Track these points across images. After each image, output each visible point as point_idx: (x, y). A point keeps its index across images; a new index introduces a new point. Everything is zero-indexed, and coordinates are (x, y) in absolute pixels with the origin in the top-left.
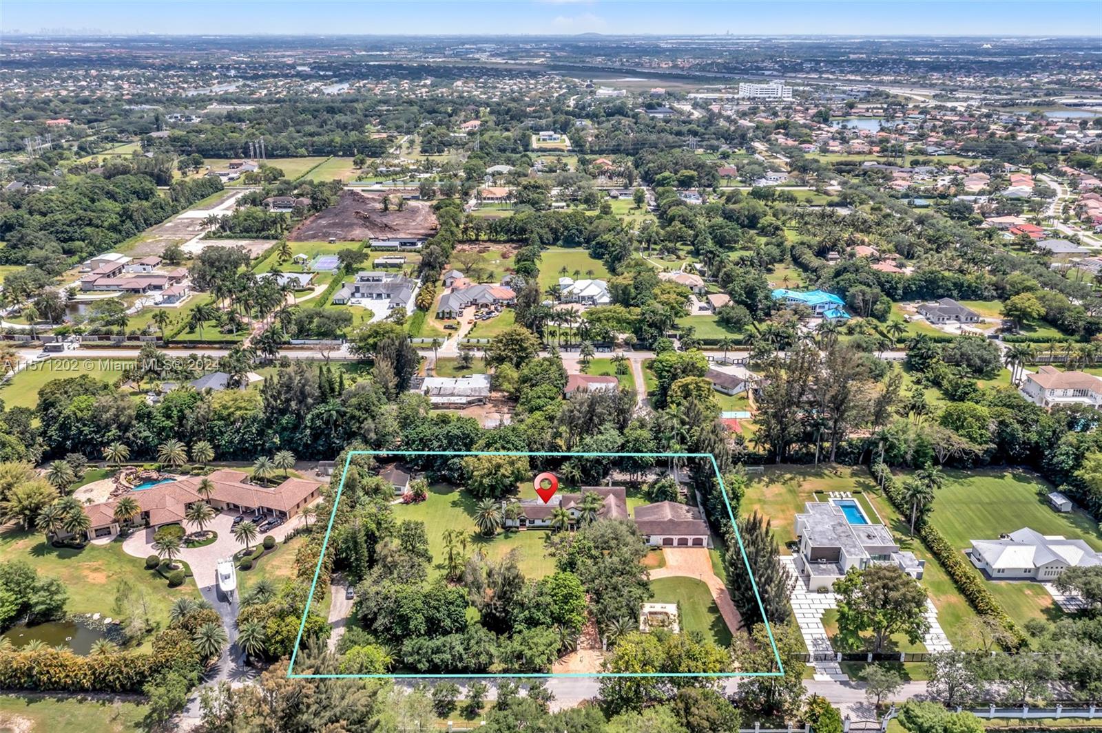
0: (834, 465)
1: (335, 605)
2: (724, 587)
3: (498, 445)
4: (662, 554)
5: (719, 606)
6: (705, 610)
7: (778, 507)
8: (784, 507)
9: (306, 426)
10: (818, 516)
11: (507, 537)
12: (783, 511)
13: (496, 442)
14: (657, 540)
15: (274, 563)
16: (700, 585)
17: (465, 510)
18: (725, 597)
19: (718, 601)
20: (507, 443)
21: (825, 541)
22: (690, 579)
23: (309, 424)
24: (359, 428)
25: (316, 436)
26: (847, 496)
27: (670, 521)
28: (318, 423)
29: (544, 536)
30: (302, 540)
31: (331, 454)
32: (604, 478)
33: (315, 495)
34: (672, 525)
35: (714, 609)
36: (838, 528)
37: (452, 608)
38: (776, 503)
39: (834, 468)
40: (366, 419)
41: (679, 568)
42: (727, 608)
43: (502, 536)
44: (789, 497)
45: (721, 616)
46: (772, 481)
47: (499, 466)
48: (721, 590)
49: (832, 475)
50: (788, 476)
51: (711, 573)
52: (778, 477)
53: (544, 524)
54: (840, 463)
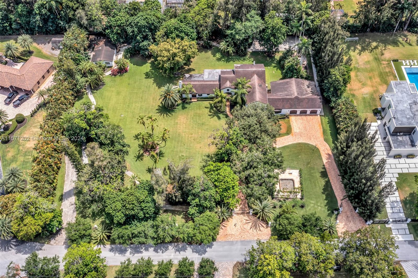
0: (406, 33)
1: (68, 175)
2: (330, 152)
3: (174, 35)
4: (289, 121)
5: (327, 170)
6: (318, 175)
7: (366, 74)
8: (371, 75)
9: (36, 14)
10: (399, 94)
11: (184, 108)
12: (370, 78)
13: (172, 33)
14: (286, 111)
15: (25, 136)
16: (314, 151)
17: (155, 81)
18: (331, 162)
19: (327, 166)
20: (180, 32)
21: (405, 120)
22: (308, 145)
23: (37, 12)
24: (74, 15)
25: (45, 20)
26: (414, 64)
27: (296, 98)
28: (44, 11)
29: (209, 106)
30: (43, 113)
31: (60, 31)
32: (249, 48)
33: (50, 71)
34: (297, 101)
35: (324, 174)
36: (414, 106)
37: (143, 205)
38: (365, 70)
39: (406, 36)
40: (77, 8)
41: (300, 134)
42: (333, 173)
43: (180, 107)
44: (374, 64)
45: (329, 180)
46: (363, 49)
47: (174, 55)
48: (329, 155)
49: (404, 42)
50: (374, 44)
51: (322, 139)
52: (367, 46)
53: (208, 96)
54: (409, 31)
